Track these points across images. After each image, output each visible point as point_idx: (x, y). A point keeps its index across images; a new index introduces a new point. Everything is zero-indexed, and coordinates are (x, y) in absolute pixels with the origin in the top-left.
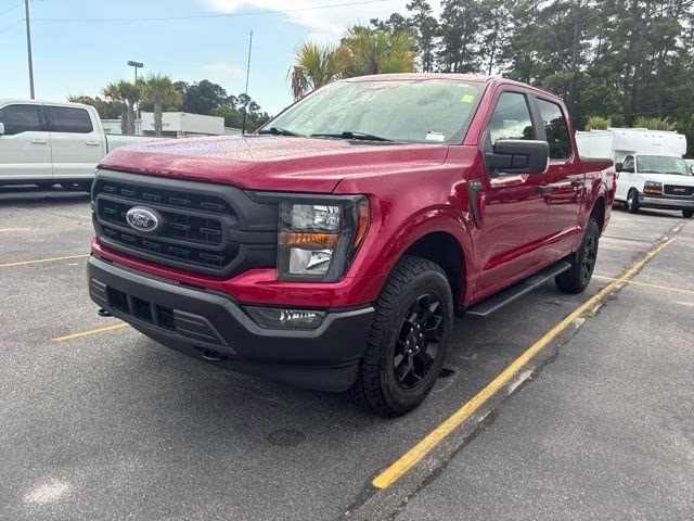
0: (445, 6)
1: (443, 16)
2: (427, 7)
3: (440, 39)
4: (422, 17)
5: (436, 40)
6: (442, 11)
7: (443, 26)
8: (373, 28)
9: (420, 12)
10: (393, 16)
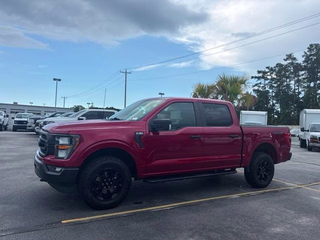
0: (305, 57)
1: (304, 62)
2: (295, 59)
3: (303, 72)
4: (292, 64)
5: (301, 73)
6: (303, 59)
7: (304, 66)
8: (267, 70)
9: (291, 61)
10: (277, 64)
